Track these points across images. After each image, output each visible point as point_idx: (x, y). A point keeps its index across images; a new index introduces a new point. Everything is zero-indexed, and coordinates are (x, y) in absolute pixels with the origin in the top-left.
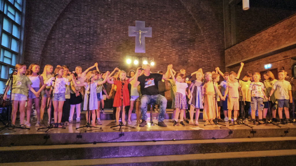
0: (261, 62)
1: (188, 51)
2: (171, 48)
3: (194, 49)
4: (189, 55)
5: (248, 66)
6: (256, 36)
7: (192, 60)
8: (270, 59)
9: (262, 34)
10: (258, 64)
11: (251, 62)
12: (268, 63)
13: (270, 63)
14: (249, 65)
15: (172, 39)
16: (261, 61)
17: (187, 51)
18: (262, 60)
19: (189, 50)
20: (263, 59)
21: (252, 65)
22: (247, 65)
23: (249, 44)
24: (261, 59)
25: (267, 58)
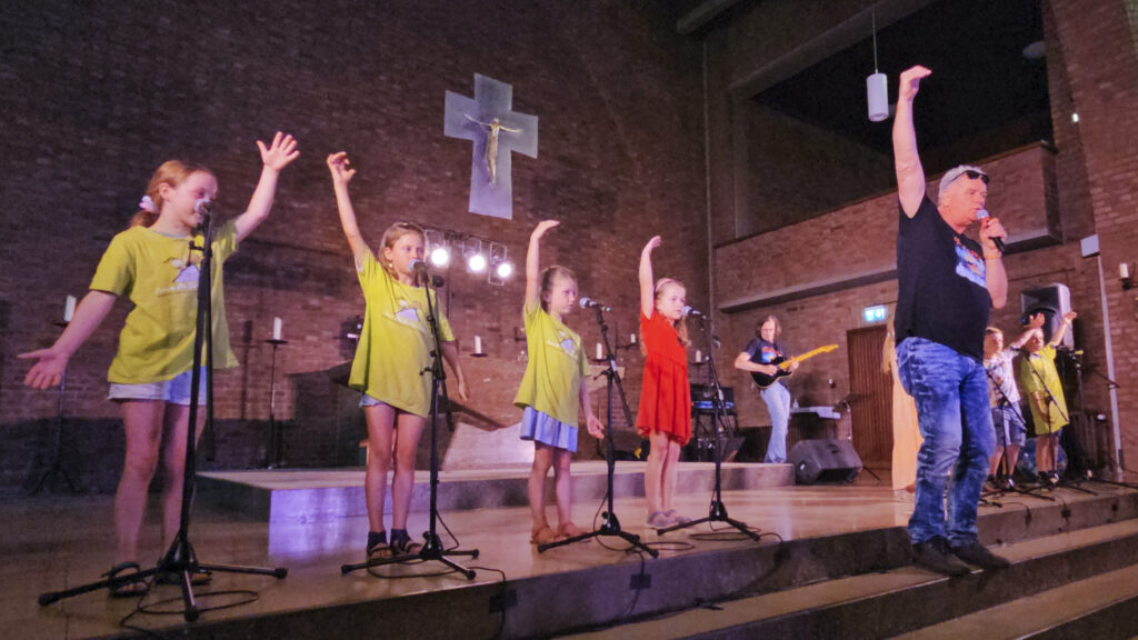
0: (851, 297)
1: (593, 237)
2: (530, 215)
3: (613, 232)
4: (595, 253)
5: (802, 308)
6: (845, 214)
7: (603, 271)
8: (883, 292)
9: (864, 210)
10: (838, 306)
11: (814, 298)
12: (875, 304)
13: (884, 304)
14: (805, 305)
15: (535, 182)
16: (854, 296)
17: (588, 237)
18: (854, 293)
19: (595, 234)
20: (859, 290)
21: (816, 306)
22: (799, 306)
23: (817, 236)
24: (851, 290)
25: (873, 286)
